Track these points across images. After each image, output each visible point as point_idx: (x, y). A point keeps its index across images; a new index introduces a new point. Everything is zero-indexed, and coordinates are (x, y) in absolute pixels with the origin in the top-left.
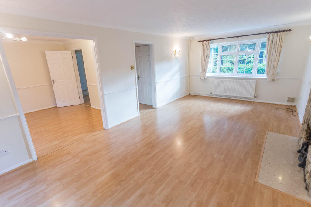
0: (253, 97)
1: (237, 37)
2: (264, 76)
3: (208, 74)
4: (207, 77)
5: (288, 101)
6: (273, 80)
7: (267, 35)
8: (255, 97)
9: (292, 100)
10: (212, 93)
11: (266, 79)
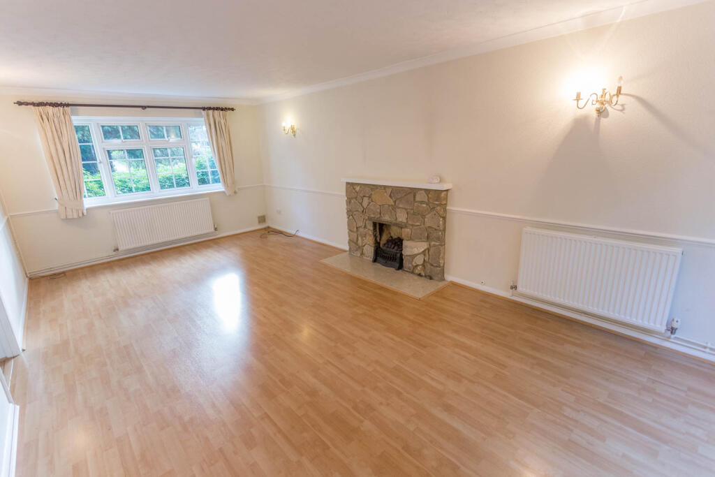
0: (213, 230)
1: (144, 107)
2: (219, 187)
3: (89, 202)
4: (87, 209)
5: (259, 222)
6: (235, 192)
7: (204, 113)
8: (216, 229)
9: (262, 219)
10: (118, 250)
11: (224, 192)
